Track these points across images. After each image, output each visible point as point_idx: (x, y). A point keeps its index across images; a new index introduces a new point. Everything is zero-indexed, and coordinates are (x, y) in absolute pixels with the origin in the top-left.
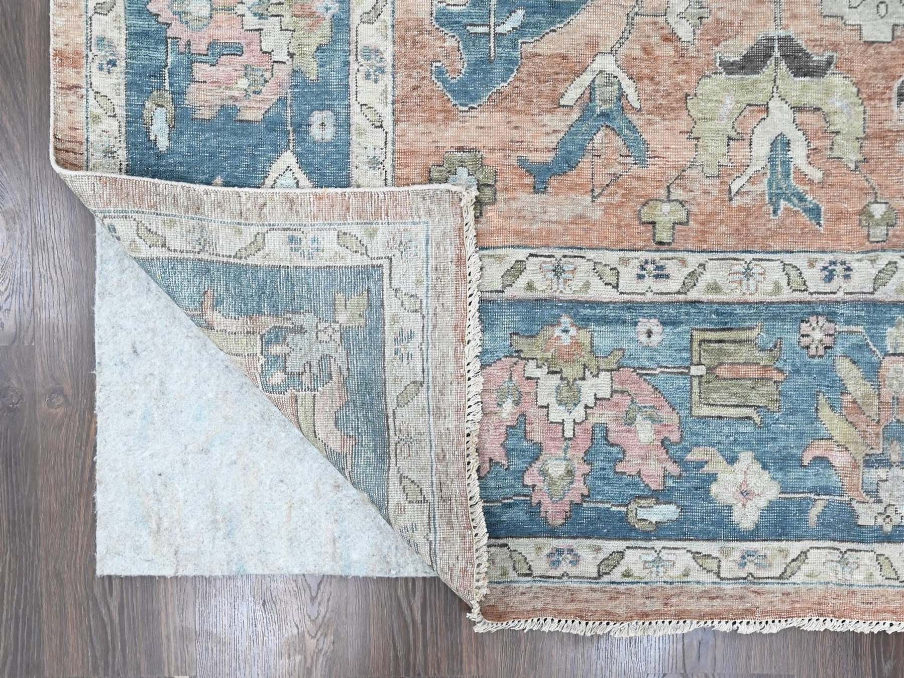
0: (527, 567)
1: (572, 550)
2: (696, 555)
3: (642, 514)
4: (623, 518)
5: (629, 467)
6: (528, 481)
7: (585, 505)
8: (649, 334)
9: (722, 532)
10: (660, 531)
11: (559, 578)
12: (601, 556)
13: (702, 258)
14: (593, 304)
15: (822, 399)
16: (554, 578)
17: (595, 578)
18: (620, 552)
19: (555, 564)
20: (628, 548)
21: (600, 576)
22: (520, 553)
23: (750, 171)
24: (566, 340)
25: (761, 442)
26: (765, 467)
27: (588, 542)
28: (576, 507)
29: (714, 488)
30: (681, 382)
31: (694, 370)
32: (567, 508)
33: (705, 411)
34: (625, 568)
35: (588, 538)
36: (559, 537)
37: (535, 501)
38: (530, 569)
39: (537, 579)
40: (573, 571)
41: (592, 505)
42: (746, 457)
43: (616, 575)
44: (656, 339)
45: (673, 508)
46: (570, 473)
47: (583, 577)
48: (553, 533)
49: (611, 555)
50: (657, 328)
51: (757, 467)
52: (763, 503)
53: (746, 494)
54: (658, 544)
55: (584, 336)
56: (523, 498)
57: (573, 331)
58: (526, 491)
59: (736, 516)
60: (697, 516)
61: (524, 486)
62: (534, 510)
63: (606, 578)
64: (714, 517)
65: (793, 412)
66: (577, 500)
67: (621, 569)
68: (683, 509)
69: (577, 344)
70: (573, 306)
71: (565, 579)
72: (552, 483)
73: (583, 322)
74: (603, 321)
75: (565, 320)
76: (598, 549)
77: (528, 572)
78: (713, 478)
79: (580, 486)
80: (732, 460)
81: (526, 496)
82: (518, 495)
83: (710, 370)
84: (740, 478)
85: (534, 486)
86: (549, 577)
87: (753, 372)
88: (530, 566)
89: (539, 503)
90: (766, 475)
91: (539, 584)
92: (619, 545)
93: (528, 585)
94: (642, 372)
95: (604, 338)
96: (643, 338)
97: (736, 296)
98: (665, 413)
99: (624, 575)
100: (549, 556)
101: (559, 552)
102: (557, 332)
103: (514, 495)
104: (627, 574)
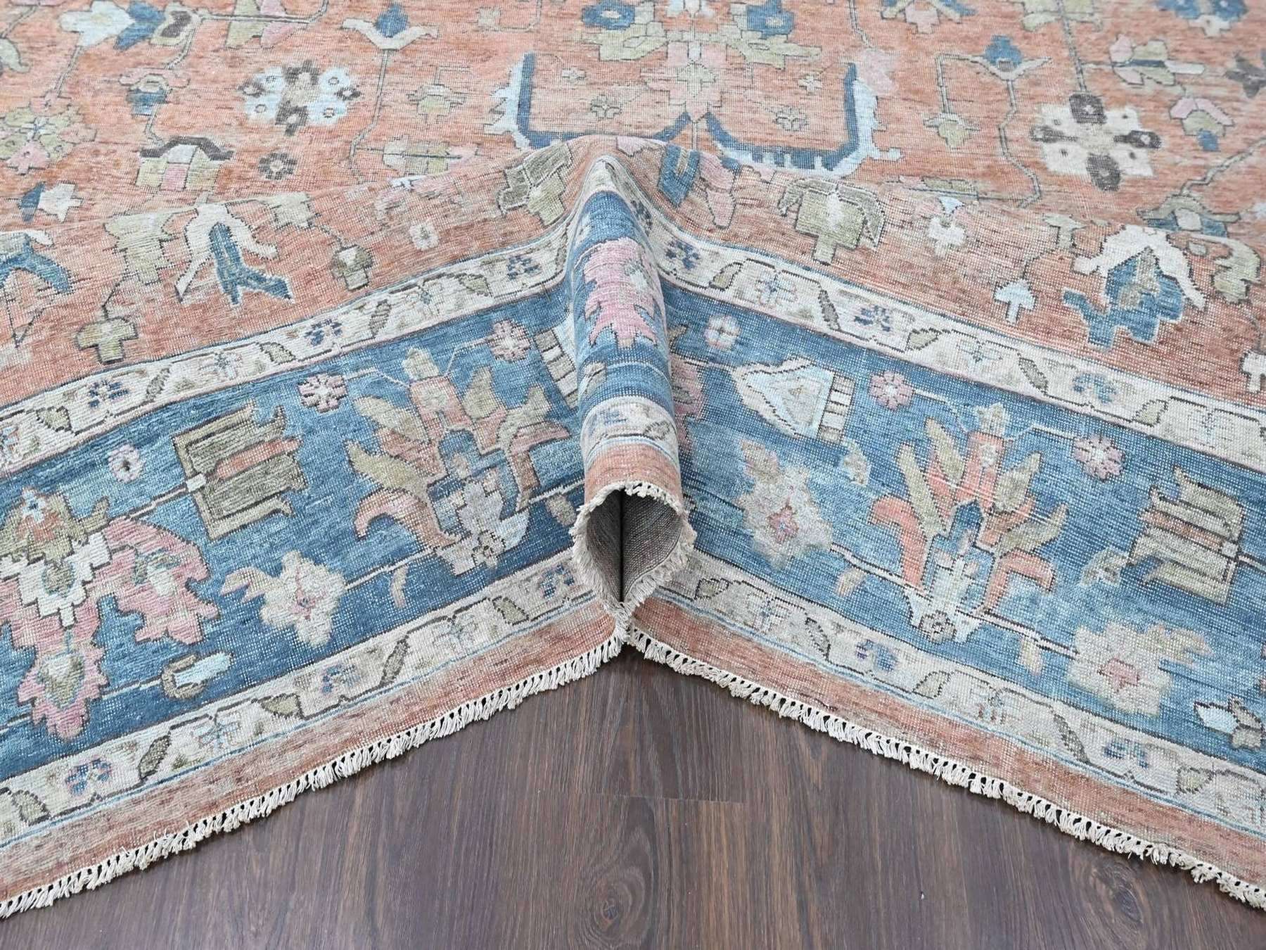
0: (39, 807)
1: (99, 761)
2: (264, 702)
3: (182, 679)
4: (159, 695)
5: (153, 630)
6: (23, 697)
7: (105, 698)
8: (126, 465)
9: (290, 660)
10: (210, 691)
11: (86, 805)
12: (140, 753)
13: (164, 364)
14: (49, 461)
15: (353, 448)
16: (79, 808)
17: (137, 786)
18: (165, 737)
19: (77, 788)
20: (173, 728)
21: (143, 779)
22: (27, 793)
23: (195, 266)
24: (38, 516)
25: (300, 533)
26: (317, 562)
27: (118, 742)
28: (94, 704)
29: (265, 613)
30: (183, 505)
31: (193, 485)
32: (83, 711)
33: (224, 527)
34: (176, 756)
35: (117, 736)
36: (78, 751)
37: (37, 717)
38: (44, 809)
39: (57, 819)
40: (105, 788)
41: (115, 694)
42: (290, 559)
43: (165, 769)
44: (136, 468)
45: (220, 657)
46: (78, 666)
47: (121, 792)
48: (70, 749)
49: (152, 746)
50: (133, 457)
51: (308, 565)
52: (329, 605)
53: (305, 603)
54: (211, 709)
55: (57, 504)
56: (20, 721)
57: (42, 503)
58: (23, 710)
59: (302, 635)
60: (254, 654)
61: (20, 705)
62: (38, 729)
63: (151, 780)
64: (276, 647)
65: (322, 479)
66: (94, 694)
67: (170, 759)
68: (233, 653)
69: (52, 516)
70: (28, 473)
71: (95, 804)
72: (55, 686)
73: (49, 487)
74: (71, 475)
75: (28, 494)
76: (133, 745)
77: (43, 814)
78: (259, 601)
79: (94, 677)
80: (277, 570)
81: (24, 716)
82: (15, 718)
83: (209, 475)
84: (292, 587)
85: (33, 701)
86: (73, 810)
87: (260, 454)
88: (44, 806)
89: (44, 718)
90: (321, 570)
91: (59, 825)
92: (161, 729)
93: (45, 833)
94: (137, 515)
95: (80, 494)
96: (122, 474)
97: (215, 384)
98: (180, 550)
99: (176, 767)
100: (68, 781)
101: (81, 770)
102: (25, 512)
103: (9, 721)
104: (180, 763)
